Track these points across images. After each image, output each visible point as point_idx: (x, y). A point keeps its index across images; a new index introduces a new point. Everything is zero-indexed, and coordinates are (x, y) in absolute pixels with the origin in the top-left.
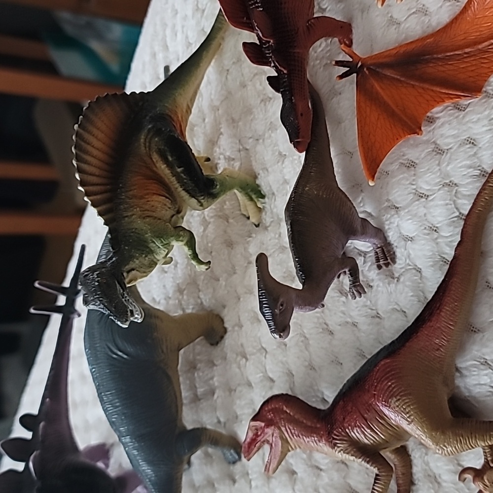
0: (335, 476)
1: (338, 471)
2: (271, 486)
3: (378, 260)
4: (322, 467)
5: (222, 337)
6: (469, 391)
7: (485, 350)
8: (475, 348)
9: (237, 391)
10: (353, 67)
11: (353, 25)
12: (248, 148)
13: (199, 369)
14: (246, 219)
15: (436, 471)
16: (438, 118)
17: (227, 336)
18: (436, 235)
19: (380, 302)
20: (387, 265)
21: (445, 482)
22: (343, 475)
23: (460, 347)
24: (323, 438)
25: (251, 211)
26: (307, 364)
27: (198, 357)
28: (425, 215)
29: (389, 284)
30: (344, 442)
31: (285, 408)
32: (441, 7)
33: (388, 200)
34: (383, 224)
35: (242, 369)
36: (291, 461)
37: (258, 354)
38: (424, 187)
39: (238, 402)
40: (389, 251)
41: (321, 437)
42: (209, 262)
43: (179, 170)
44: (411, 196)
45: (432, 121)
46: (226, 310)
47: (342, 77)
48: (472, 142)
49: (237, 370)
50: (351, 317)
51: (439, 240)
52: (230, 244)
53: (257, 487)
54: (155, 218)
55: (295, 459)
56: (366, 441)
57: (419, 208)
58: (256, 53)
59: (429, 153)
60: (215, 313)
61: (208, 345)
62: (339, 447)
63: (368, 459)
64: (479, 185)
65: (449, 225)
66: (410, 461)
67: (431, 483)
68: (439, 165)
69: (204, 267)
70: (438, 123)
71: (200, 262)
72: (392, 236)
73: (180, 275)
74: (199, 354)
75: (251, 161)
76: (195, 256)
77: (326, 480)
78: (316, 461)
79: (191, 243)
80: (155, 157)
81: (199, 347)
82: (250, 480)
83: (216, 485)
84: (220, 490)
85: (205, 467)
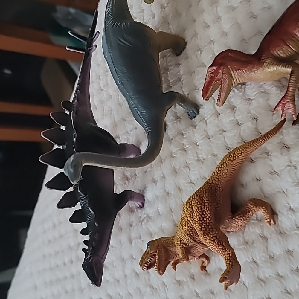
0: (261, 100)
1: (261, 97)
2: (220, 118)
4: (252, 98)
5: (184, 48)
9: (196, 72)
13: (171, 70)
17: (187, 47)
22: (267, 99)
24: (255, 65)
27: (169, 64)
30: (270, 59)
31: (230, 54)
35: (199, 57)
36: (232, 100)
37: (209, 45)
41: (254, 65)
53: (210, 122)
55: (235, 98)
56: (284, 55)
60: (180, 36)
61: (176, 56)
62: (266, 63)
63: (286, 64)
73: (156, 20)
74: (169, 62)
77: (256, 105)
78: (248, 95)
81: (169, 58)
82: (206, 121)
83: (184, 132)
84: (186, 134)
85: (176, 124)
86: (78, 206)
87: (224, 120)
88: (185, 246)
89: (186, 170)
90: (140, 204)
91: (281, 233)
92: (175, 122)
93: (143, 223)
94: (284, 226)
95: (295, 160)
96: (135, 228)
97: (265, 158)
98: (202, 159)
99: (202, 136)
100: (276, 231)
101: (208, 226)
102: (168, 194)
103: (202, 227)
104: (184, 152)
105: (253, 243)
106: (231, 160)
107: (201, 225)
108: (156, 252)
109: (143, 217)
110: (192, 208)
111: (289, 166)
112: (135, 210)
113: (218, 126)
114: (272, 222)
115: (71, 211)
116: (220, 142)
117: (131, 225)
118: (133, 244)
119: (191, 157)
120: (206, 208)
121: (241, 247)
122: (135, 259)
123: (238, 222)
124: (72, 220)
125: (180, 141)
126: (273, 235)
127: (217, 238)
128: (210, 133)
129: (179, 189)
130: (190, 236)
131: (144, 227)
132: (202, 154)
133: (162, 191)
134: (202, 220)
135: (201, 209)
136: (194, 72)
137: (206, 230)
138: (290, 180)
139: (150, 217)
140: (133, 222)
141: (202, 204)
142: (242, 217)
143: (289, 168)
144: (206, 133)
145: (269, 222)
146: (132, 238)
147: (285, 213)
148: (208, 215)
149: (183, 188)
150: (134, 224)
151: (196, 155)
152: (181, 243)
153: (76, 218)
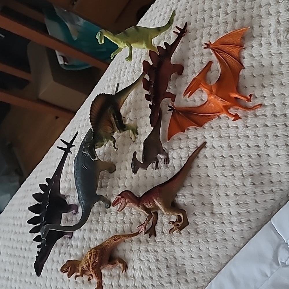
0: (136, 217)
1: (137, 215)
2: (117, 216)
3: (164, 161)
4: (133, 214)
5: (114, 171)
6: (178, 202)
7: (185, 192)
8: (182, 191)
9: (115, 188)
10: (172, 109)
11: (176, 96)
12: (137, 118)
13: (104, 179)
14: (130, 139)
15: (164, 221)
16: (190, 129)
18: (181, 159)
19: (162, 173)
20: (166, 163)
21: (165, 224)
23: (179, 190)
25: (133, 137)
26: (137, 184)
27: (105, 175)
28: (180, 153)
29: (166, 169)
30: (142, 206)
31: (128, 194)
32: (199, 101)
33: (172, 146)
34: (169, 152)
35: (118, 181)
36: (125, 210)
37: (124, 179)
38: (182, 146)
39: (114, 191)
40: (168, 160)
42: (117, 149)
43: (117, 121)
44: (178, 147)
45: (188, 129)
46: (117, 164)
47: (169, 110)
48: (196, 138)
49: (116, 182)
50: (153, 175)
51: (181, 161)
52: (124, 145)
53: (113, 216)
54: (107, 132)
55: (126, 210)
56: (148, 207)
57: (179, 151)
58: (148, 97)
59: (185, 138)
61: (109, 173)
62: (140, 207)
63: (147, 212)
64: (195, 150)
65: (185, 157)
66: (158, 217)
67: (162, 224)
68: (187, 141)
69: (116, 150)
70: (190, 131)
71: (115, 148)
72: (170, 156)
74: (105, 174)
75: (137, 123)
76: (114, 146)
77: (134, 217)
78: (132, 212)
79: (114, 142)
80: (112, 115)
81: (106, 172)
82: (111, 213)
83: (100, 213)
84: (101, 215)
85: (98, 207)
86: (39, 234)
87: (119, 218)
88: (83, 269)
89: (95, 232)
90: (70, 237)
91: (126, 277)
92: (98, 206)
93: (68, 247)
94: (129, 274)
95: (142, 249)
96: (64, 248)
97: (130, 242)
98: (104, 230)
99: (107, 220)
100: (125, 275)
101: (95, 265)
102: (84, 239)
103: (93, 265)
104: (97, 223)
105: (114, 276)
106: (114, 240)
107: (92, 264)
108: (70, 267)
109: (69, 244)
110: (91, 254)
111: (138, 250)
112: (67, 238)
113: (115, 219)
114: (124, 271)
115: (35, 235)
116: (114, 227)
117: (62, 245)
118: (60, 256)
119: (99, 227)
120: (97, 257)
121: (108, 277)
122: (59, 263)
123: (110, 266)
124: (35, 240)
125: (97, 216)
126: (123, 277)
127: (97, 273)
128: (111, 221)
129: (90, 239)
130: (87, 266)
131: (68, 250)
132: (105, 228)
133: (82, 236)
134: (94, 261)
135: (95, 257)
136: (114, 187)
137: (94, 267)
138: (137, 256)
139: (72, 246)
140: (64, 244)
141: (96, 255)
142: (112, 265)
143: (138, 251)
144: (109, 220)
145: (123, 271)
146: (61, 252)
147: (131, 269)
148: (97, 261)
149: (92, 240)
150: (64, 246)
151: (102, 228)
152: (82, 267)
153: (37, 239)
